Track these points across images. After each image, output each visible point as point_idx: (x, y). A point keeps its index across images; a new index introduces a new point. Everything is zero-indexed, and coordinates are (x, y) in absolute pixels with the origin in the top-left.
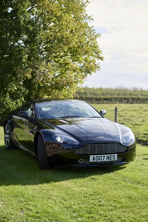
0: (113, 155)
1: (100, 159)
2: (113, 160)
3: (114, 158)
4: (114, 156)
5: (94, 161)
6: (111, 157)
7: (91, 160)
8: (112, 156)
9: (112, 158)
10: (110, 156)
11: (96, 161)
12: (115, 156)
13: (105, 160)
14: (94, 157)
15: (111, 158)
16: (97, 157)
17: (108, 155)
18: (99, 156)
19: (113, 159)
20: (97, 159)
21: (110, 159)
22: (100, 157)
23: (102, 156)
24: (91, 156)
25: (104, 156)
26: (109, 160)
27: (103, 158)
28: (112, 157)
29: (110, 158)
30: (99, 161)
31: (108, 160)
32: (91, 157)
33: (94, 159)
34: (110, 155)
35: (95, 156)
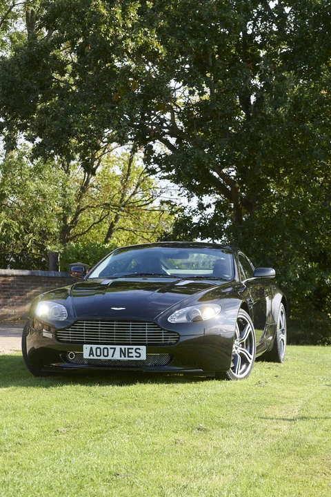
4: (137, 351)
11: (96, 357)
13: (117, 356)
14: (91, 348)
16: (98, 350)
20: (98, 354)
22: (106, 350)
27: (111, 352)
33: (91, 353)
35: (94, 347)
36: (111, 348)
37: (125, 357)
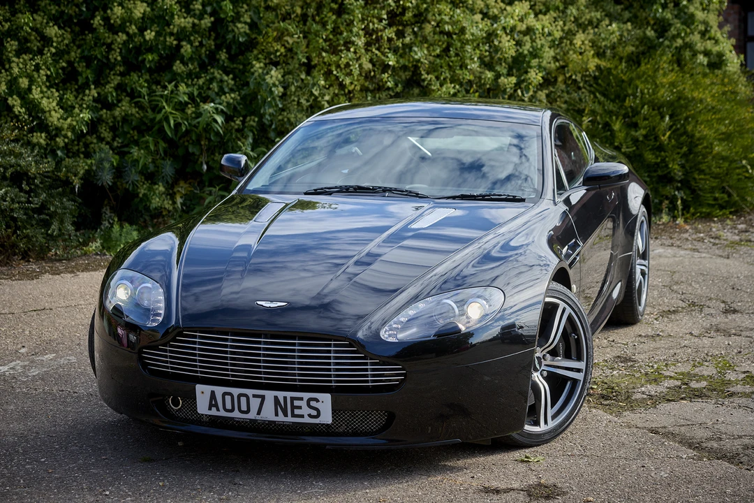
0: (306, 395)
1: (244, 408)
2: (307, 420)
3: (314, 413)
4: (313, 403)
5: (214, 412)
6: (296, 403)
7: (202, 407)
8: (301, 399)
9: (305, 411)
10: (293, 399)
11: (222, 413)
12: (317, 400)
14: (213, 393)
15: (297, 412)
16: (228, 398)
17: (281, 395)
18: (236, 391)
19: (310, 416)
20: (229, 406)
21: (293, 415)
22: (243, 400)
23: (250, 392)
24: (199, 388)
25: (263, 397)
26: (290, 419)
27: (255, 403)
28: (303, 404)
29: (293, 407)
30: (236, 414)
31: (281, 418)
32: (203, 393)
33: (213, 403)
34: (289, 394)
35: (219, 390)
36: (254, 396)
37: (286, 415)
